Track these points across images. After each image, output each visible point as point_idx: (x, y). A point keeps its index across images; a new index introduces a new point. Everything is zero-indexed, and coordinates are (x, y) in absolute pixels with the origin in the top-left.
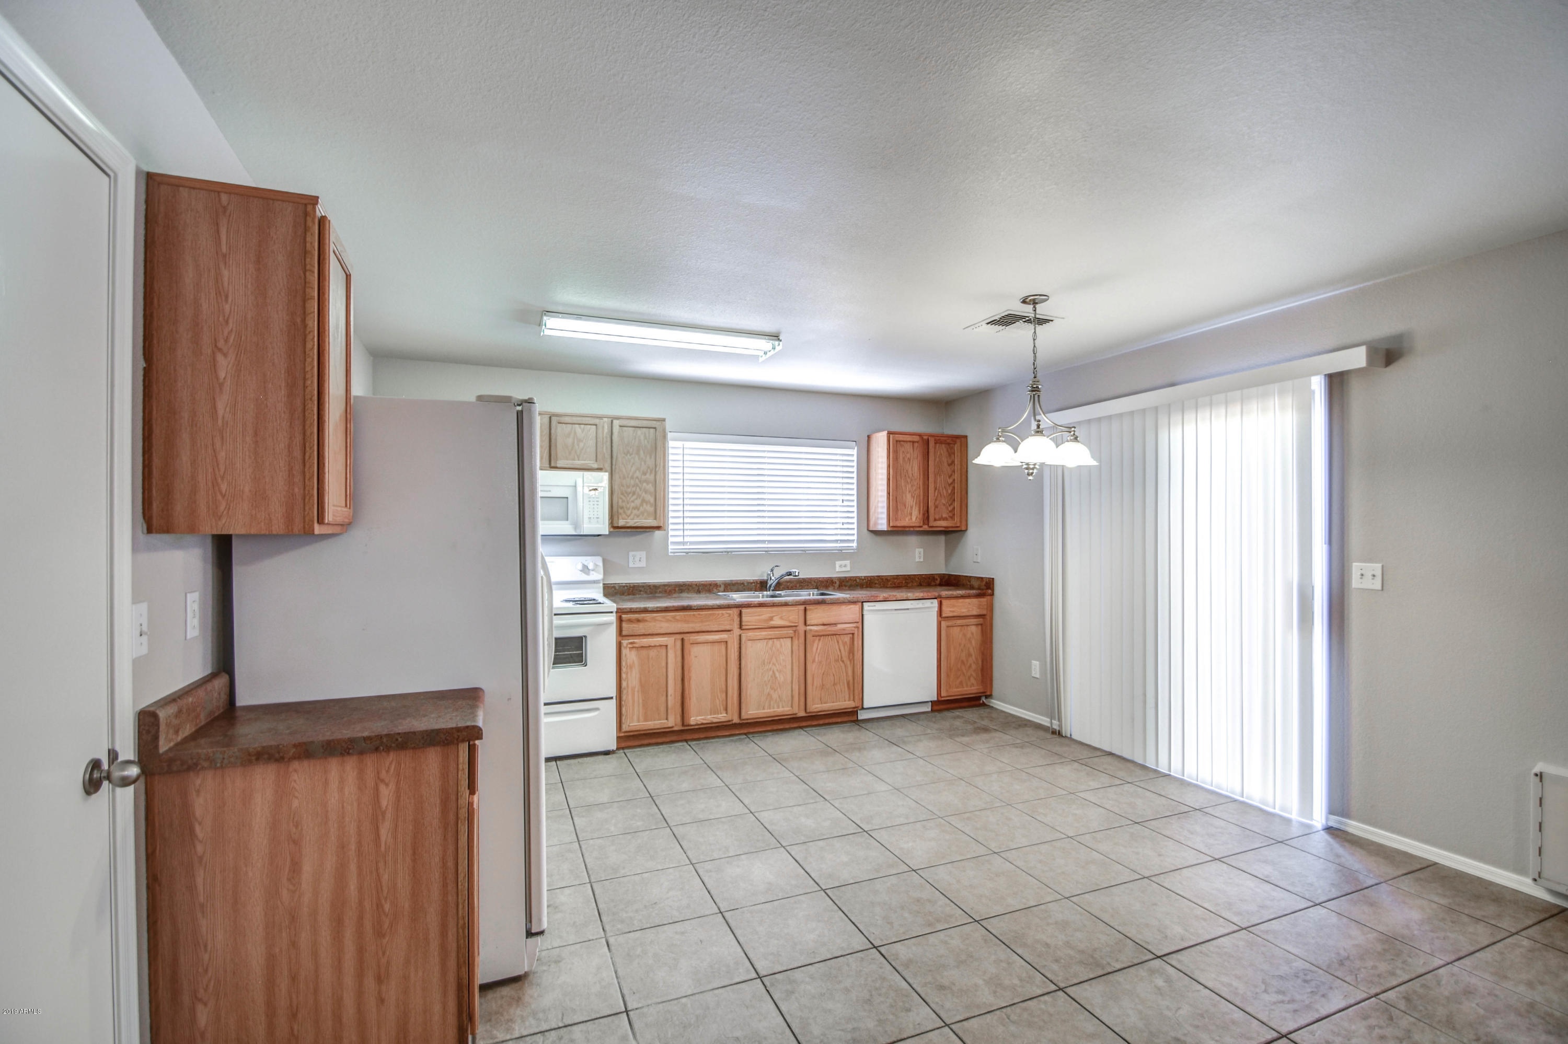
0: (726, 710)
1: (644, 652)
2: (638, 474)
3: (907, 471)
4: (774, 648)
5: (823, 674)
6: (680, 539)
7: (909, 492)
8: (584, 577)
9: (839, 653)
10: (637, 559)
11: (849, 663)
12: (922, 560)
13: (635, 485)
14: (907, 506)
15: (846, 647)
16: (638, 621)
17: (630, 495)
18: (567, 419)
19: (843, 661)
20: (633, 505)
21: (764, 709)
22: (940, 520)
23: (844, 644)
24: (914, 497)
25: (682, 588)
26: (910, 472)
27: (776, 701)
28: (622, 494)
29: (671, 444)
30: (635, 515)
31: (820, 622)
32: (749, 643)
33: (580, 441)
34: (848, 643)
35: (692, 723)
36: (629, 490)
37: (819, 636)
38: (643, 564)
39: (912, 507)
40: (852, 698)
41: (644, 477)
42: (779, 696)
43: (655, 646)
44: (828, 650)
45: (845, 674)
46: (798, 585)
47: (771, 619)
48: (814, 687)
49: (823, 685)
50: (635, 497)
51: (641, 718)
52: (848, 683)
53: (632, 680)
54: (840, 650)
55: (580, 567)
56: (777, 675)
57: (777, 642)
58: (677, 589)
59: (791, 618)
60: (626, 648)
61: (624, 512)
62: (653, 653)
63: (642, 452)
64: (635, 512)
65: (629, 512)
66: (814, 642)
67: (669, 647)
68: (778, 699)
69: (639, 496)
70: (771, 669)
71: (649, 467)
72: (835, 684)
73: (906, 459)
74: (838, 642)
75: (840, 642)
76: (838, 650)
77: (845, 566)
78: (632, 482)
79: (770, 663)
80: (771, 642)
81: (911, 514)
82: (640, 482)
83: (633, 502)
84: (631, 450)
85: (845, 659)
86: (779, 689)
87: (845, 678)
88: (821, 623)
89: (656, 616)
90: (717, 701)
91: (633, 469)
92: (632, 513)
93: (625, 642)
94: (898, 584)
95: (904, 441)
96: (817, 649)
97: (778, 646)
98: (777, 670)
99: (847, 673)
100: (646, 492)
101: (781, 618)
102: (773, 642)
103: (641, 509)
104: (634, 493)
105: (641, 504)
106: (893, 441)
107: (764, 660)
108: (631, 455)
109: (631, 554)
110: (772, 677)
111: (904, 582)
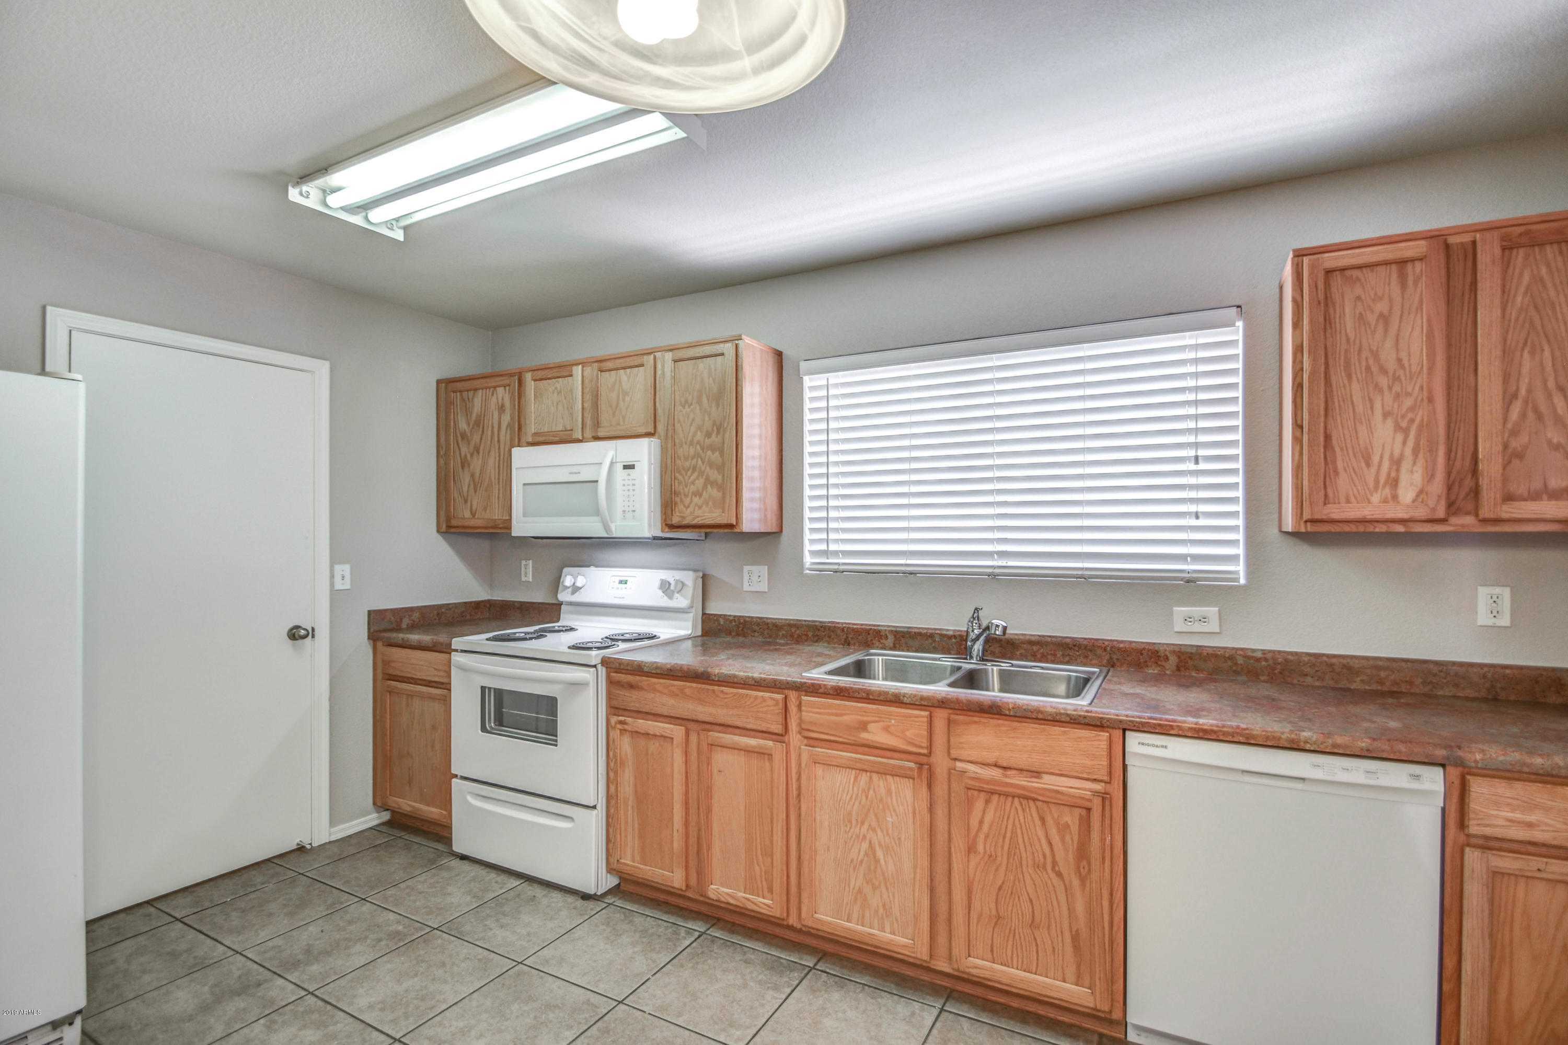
0: (771, 890)
1: (642, 742)
2: (699, 436)
3: (1375, 354)
4: (871, 792)
5: (1000, 888)
6: (823, 547)
7: (1386, 415)
8: (664, 602)
9: (1048, 851)
10: (755, 578)
11: (1076, 883)
12: (1505, 621)
13: (696, 456)
14: (1376, 459)
15: (1068, 838)
16: (631, 686)
17: (689, 473)
18: (610, 365)
19: (1059, 874)
20: (693, 488)
21: (849, 921)
22: (1535, 496)
23: (1063, 829)
24: (1406, 431)
25: (817, 633)
26: (1388, 356)
27: (877, 912)
28: (679, 472)
29: (808, 381)
30: (696, 505)
31: (991, 757)
32: (819, 770)
33: (626, 393)
34: (1075, 828)
35: (711, 895)
36: (687, 464)
37: (991, 792)
38: (764, 587)
39: (1397, 463)
40: (1087, 982)
41: (708, 441)
42: (884, 905)
43: (655, 735)
44: (1014, 833)
45: (1065, 913)
46: (1059, 654)
47: (864, 726)
48: (974, 915)
49: (999, 917)
50: (695, 475)
51: (637, 857)
52: (1075, 937)
53: (627, 789)
54: (1050, 844)
55: (658, 583)
56: (880, 854)
57: (880, 784)
58: (810, 634)
59: (908, 734)
60: (614, 728)
61: (682, 501)
62: (654, 746)
63: (705, 399)
64: (696, 500)
65: (687, 501)
66: (970, 802)
67: (675, 742)
68: (881, 910)
69: (701, 473)
70: (864, 837)
71: (714, 423)
72: (1033, 925)
73: (1372, 319)
74: (1043, 820)
75: (1049, 821)
76: (1044, 841)
77: (1204, 619)
78: (692, 450)
79: (863, 823)
80: (864, 777)
81: (1394, 483)
82: (703, 449)
83: (693, 483)
84: (690, 399)
85: (1062, 867)
86: (883, 889)
87: (1066, 923)
88: (992, 761)
89: (655, 684)
90: (757, 868)
91: (693, 429)
92: (691, 501)
93: (614, 720)
94: (1395, 683)
95: (1360, 267)
96: (981, 822)
97: (882, 791)
98: (880, 845)
99: (1071, 911)
100: (711, 465)
101: (886, 729)
102: (871, 778)
103: (705, 495)
104: (694, 469)
105: (705, 486)
106: (1311, 273)
107: (850, 814)
108: (689, 406)
109: (746, 568)
110: (866, 854)
111: (1418, 681)
